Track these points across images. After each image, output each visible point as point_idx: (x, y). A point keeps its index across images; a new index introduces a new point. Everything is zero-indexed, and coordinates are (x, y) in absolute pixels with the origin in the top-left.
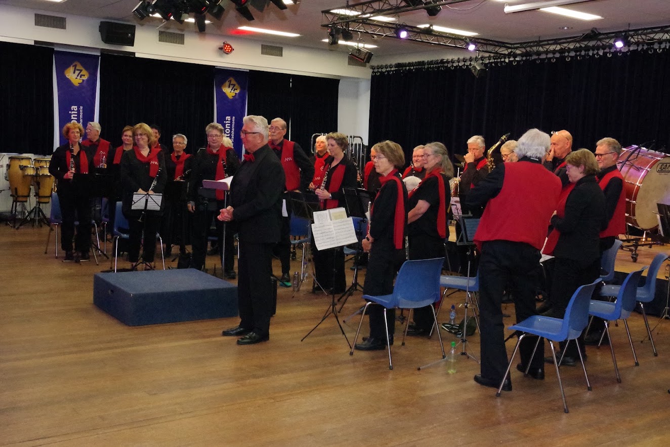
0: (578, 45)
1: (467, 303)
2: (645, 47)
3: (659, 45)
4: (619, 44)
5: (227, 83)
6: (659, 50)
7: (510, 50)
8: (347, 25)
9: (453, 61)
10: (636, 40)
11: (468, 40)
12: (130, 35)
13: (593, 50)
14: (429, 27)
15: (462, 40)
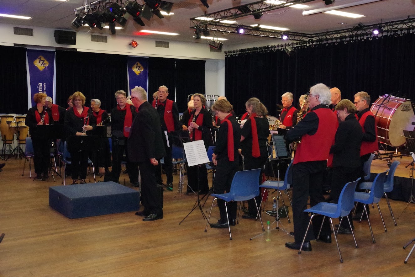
0: (351, 34)
1: (278, 196)
2: (392, 33)
3: (401, 32)
4: (376, 32)
5: (135, 66)
6: (401, 35)
7: (309, 39)
8: (206, 27)
9: (274, 47)
10: (386, 29)
11: (282, 33)
12: (73, 38)
13: (361, 36)
14: (258, 26)
15: (278, 33)
